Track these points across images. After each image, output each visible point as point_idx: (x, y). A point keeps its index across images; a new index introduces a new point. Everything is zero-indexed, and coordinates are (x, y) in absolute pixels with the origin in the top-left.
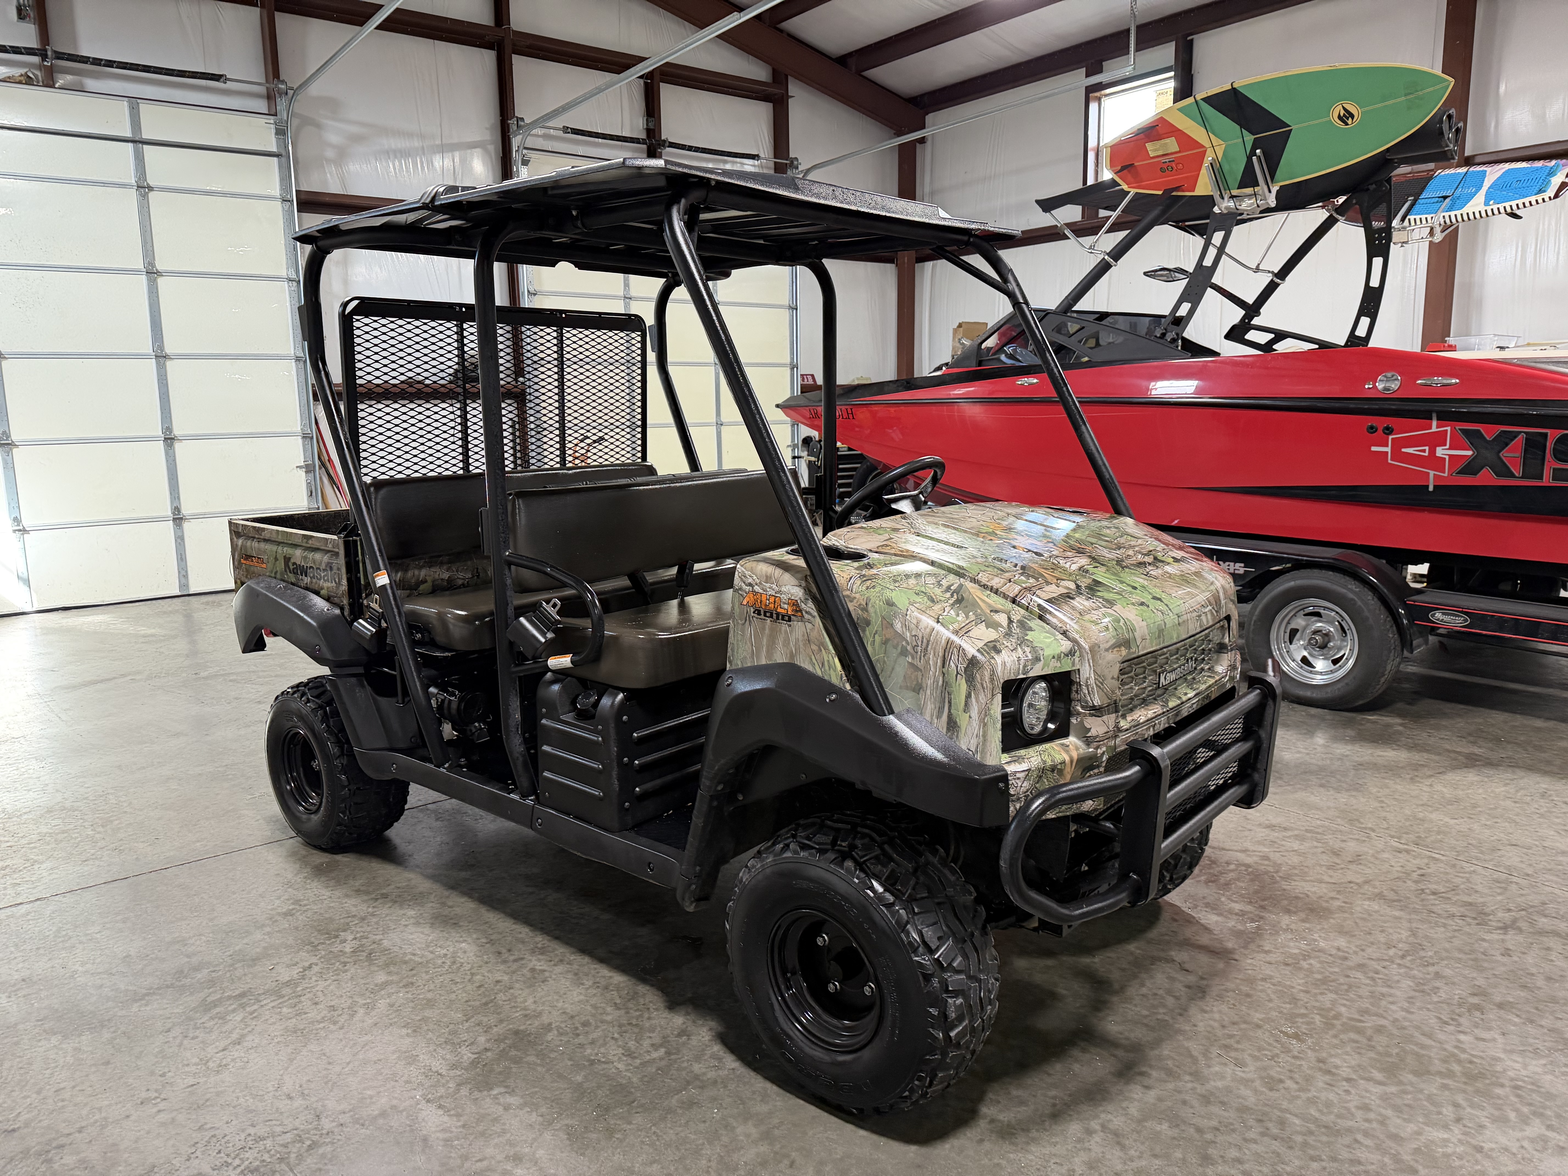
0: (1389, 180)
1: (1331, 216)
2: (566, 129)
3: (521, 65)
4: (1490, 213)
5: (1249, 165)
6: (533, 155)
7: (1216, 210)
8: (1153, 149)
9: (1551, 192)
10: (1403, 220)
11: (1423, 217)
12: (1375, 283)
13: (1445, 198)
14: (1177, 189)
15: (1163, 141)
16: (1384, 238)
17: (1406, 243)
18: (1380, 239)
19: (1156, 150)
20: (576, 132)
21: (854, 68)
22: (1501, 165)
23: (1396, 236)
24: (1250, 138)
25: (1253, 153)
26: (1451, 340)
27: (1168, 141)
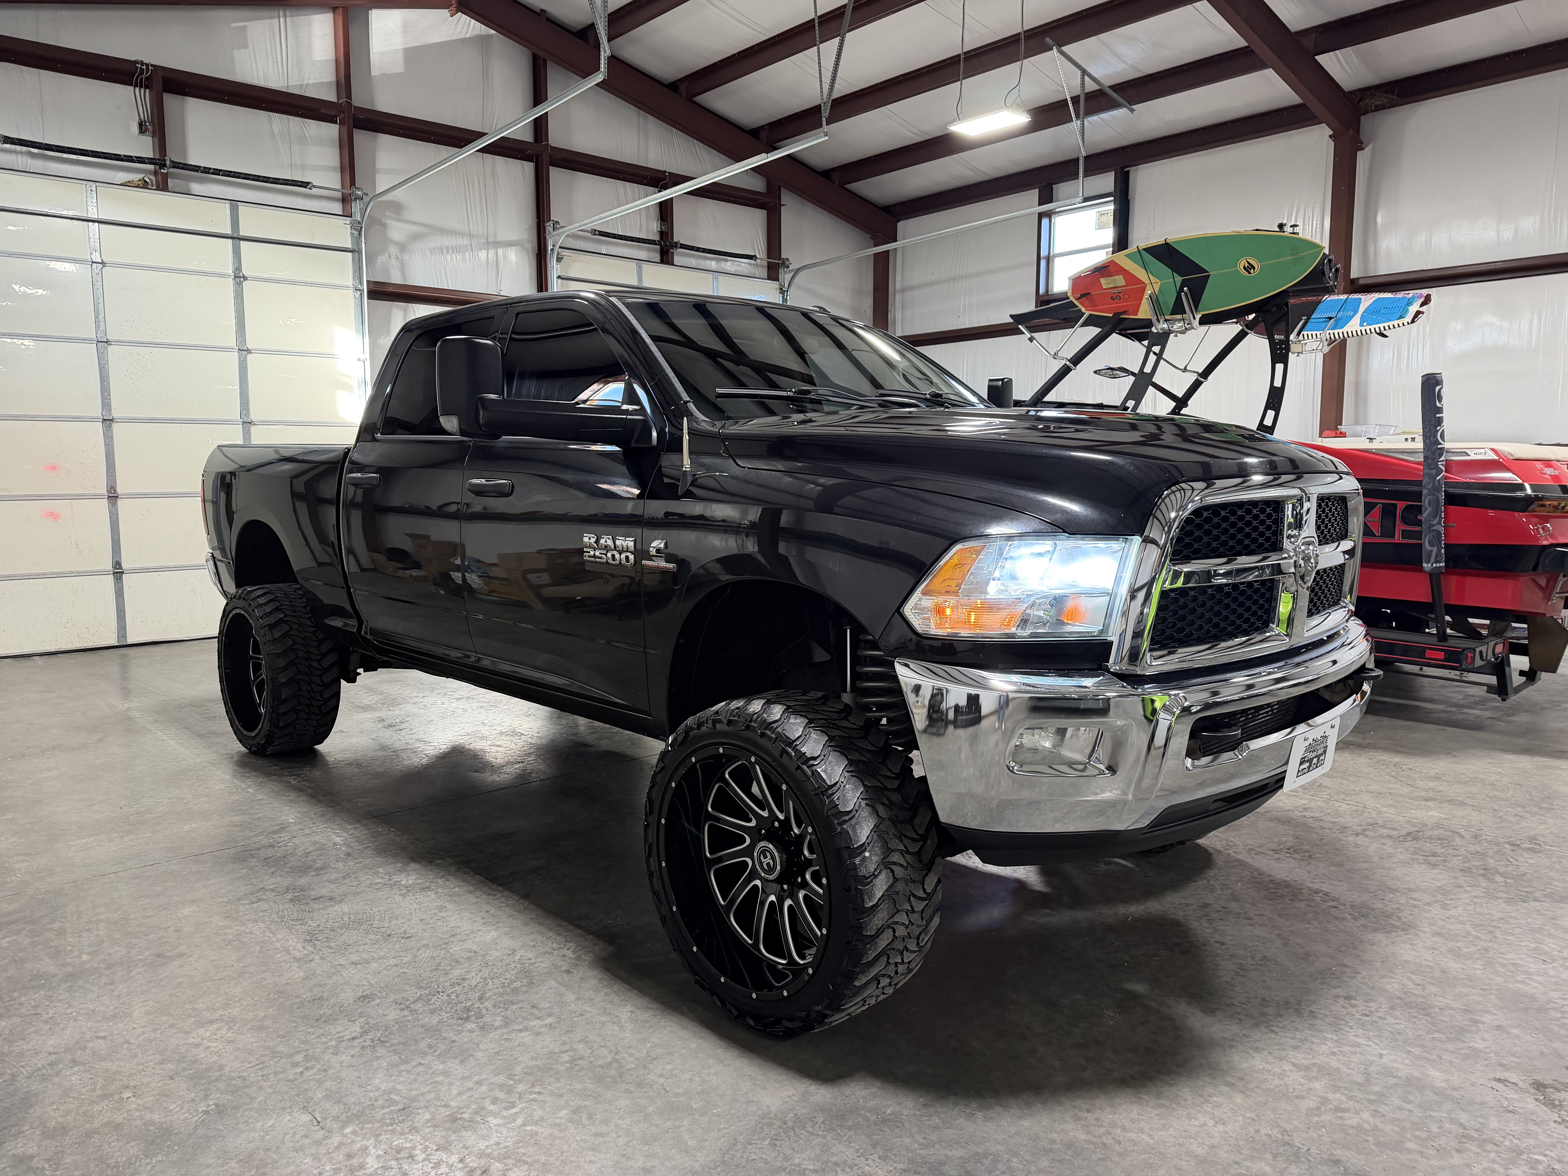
0: (1287, 304)
1: (1242, 330)
2: (594, 232)
3: (557, 176)
4: (1364, 332)
5: (1178, 300)
6: (565, 253)
7: (1154, 330)
8: (1105, 283)
9: (1409, 318)
10: (1298, 334)
11: (1314, 333)
12: (1278, 383)
13: (1330, 318)
14: (1124, 313)
15: (1113, 278)
16: (1284, 349)
17: (1302, 353)
18: (1281, 349)
19: (1109, 284)
20: (602, 234)
21: (837, 182)
22: (1373, 295)
23: (1293, 347)
24: (1179, 279)
25: (1181, 290)
26: (1342, 428)
27: (1117, 277)
